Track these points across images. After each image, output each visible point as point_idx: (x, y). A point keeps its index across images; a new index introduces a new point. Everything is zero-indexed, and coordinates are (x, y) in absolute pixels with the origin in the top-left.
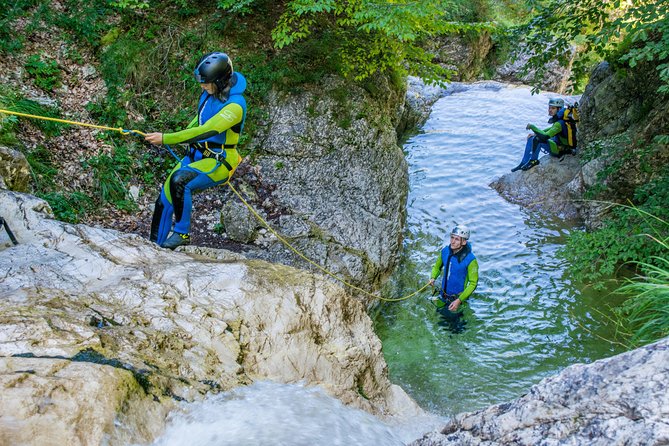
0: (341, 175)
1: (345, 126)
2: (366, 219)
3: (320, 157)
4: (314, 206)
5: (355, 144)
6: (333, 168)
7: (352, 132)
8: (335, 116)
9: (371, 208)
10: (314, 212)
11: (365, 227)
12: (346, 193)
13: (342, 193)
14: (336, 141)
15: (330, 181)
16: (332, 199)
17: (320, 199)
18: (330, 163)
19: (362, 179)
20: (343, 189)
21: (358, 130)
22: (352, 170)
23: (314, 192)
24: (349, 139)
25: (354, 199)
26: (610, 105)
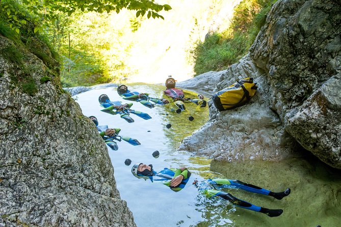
0: (41, 152)
1: (31, 91)
2: (99, 202)
3: (6, 134)
4: (19, 200)
5: (48, 113)
6: (29, 145)
7: (40, 98)
8: (15, 79)
9: (97, 187)
10: (23, 208)
11: (101, 213)
12: (58, 174)
13: (52, 175)
14: (24, 110)
15: (29, 163)
16: (42, 184)
17: (26, 188)
18: (22, 139)
19: (72, 153)
20: (52, 169)
21: (47, 95)
22: (53, 144)
23: (12, 181)
24: (39, 108)
25: (71, 179)
26: (323, 25)
